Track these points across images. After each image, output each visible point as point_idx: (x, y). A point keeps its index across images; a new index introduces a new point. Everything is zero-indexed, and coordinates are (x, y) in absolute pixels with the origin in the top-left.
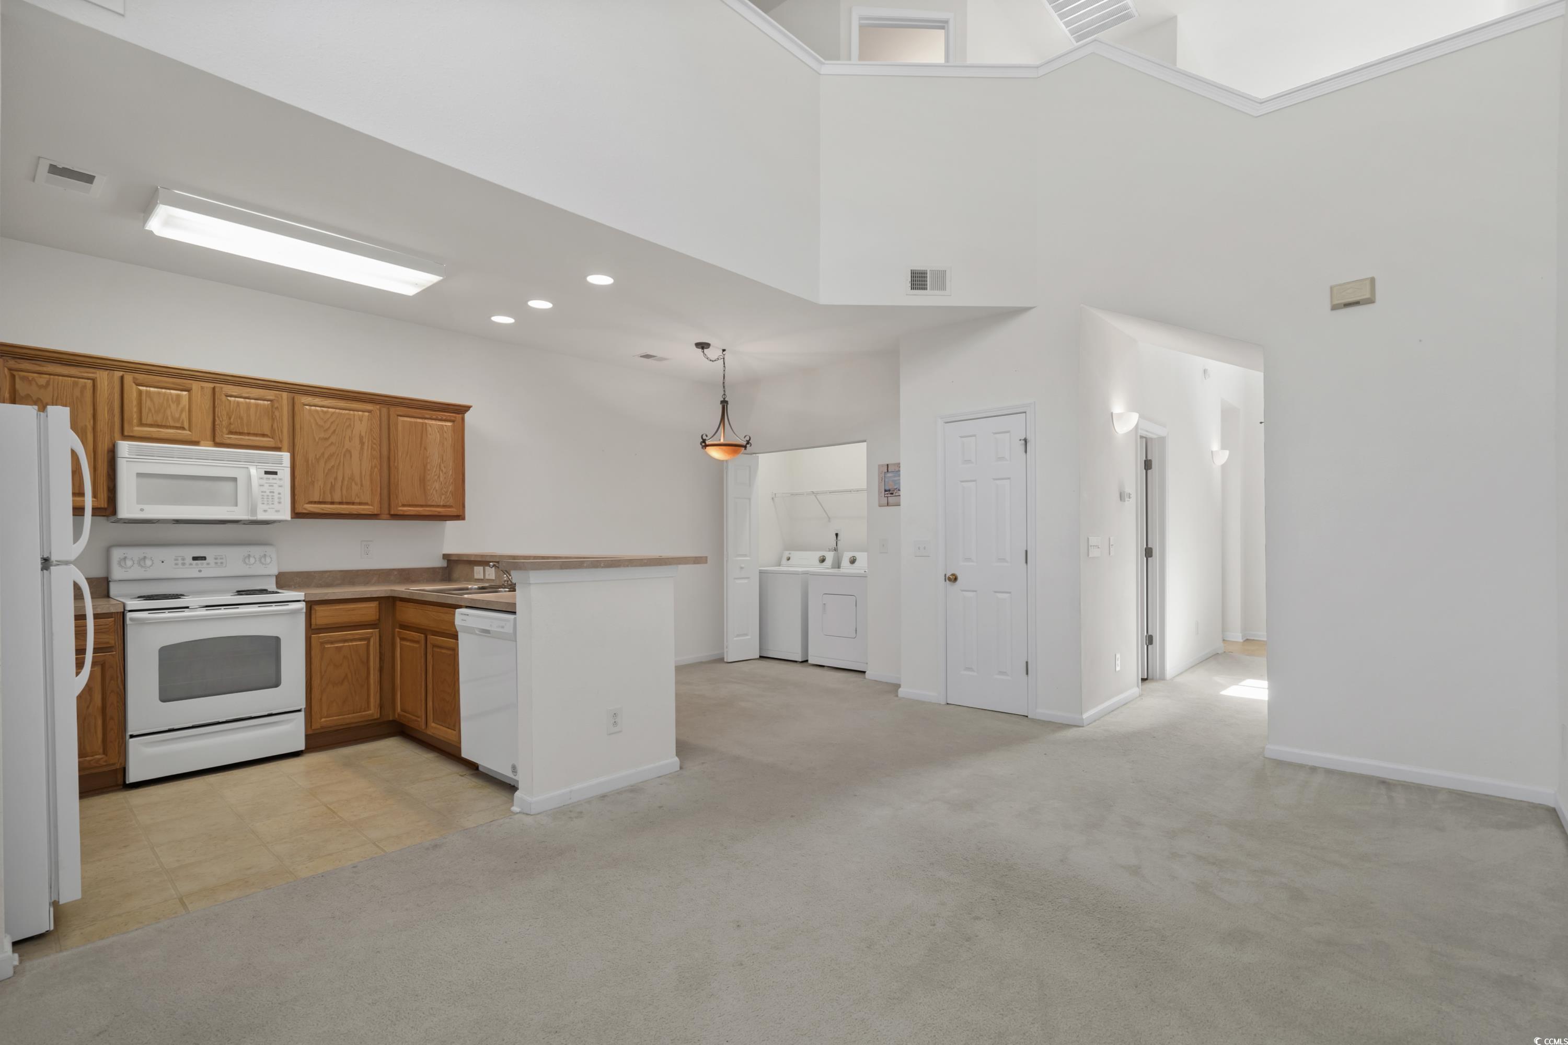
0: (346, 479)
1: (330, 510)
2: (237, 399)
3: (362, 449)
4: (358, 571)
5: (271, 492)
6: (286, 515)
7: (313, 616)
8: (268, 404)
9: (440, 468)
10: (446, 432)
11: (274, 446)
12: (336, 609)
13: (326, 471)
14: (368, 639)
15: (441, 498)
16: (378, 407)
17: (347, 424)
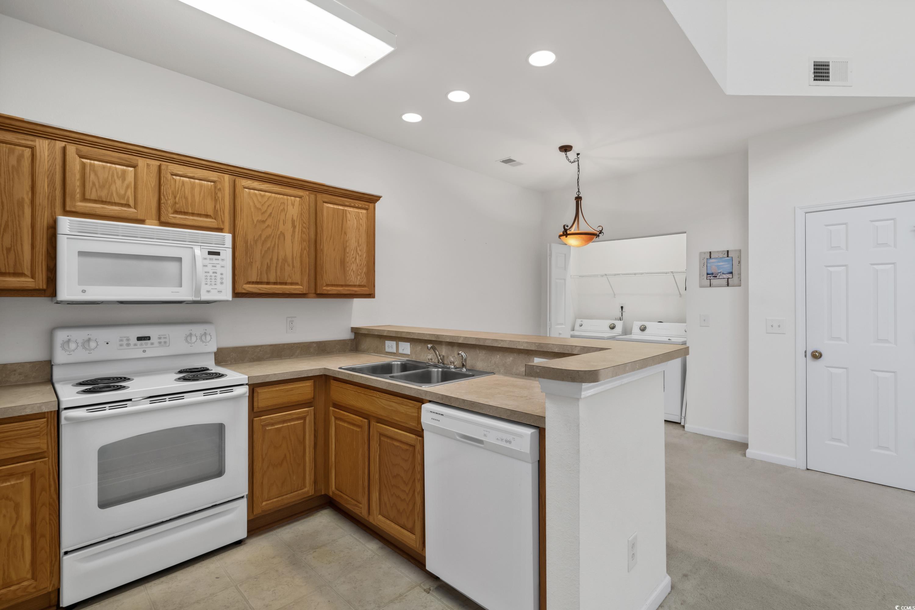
0: (280, 261)
1: (266, 290)
2: (182, 178)
3: (294, 232)
4: (284, 345)
5: (214, 273)
6: (227, 294)
7: (255, 399)
8: (211, 186)
9: (357, 251)
10: (361, 219)
11: (216, 227)
12: (277, 390)
13: (263, 252)
14: (304, 418)
15: (357, 278)
16: (307, 193)
17: (282, 208)
